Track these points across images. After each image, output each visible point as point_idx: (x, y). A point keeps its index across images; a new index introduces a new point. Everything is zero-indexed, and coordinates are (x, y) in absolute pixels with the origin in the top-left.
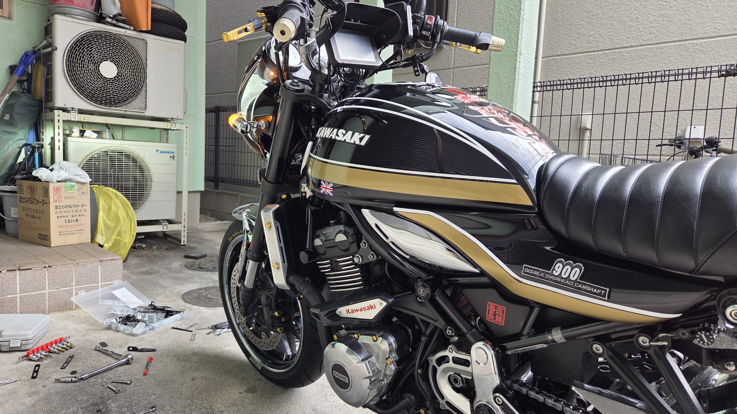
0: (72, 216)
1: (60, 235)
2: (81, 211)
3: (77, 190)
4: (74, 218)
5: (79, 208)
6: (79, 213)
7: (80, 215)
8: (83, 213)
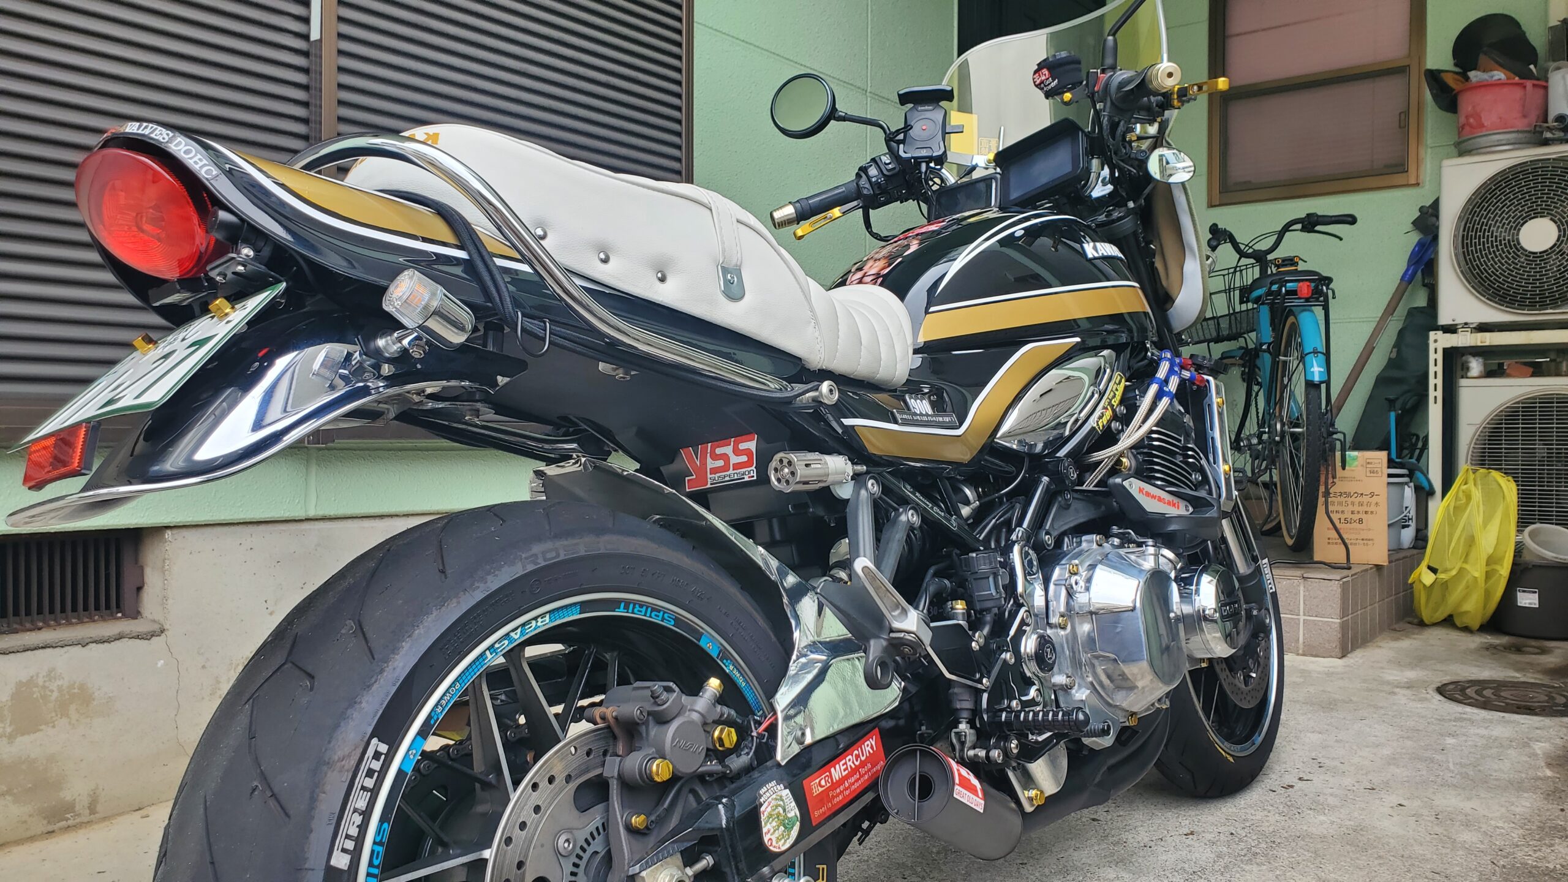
0: (1353, 513)
1: (1329, 543)
2: (1369, 504)
3: (1362, 466)
4: (1356, 517)
5: (1365, 499)
6: (1365, 508)
7: (1366, 512)
8: (1373, 508)
